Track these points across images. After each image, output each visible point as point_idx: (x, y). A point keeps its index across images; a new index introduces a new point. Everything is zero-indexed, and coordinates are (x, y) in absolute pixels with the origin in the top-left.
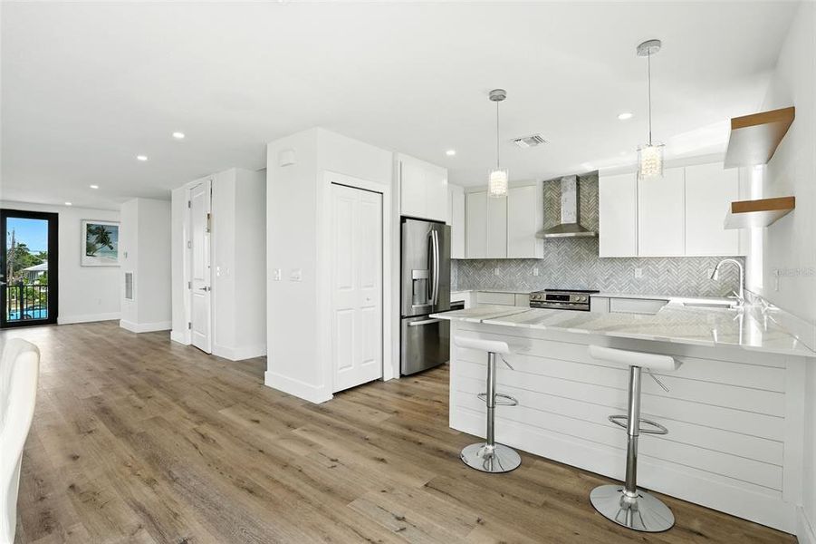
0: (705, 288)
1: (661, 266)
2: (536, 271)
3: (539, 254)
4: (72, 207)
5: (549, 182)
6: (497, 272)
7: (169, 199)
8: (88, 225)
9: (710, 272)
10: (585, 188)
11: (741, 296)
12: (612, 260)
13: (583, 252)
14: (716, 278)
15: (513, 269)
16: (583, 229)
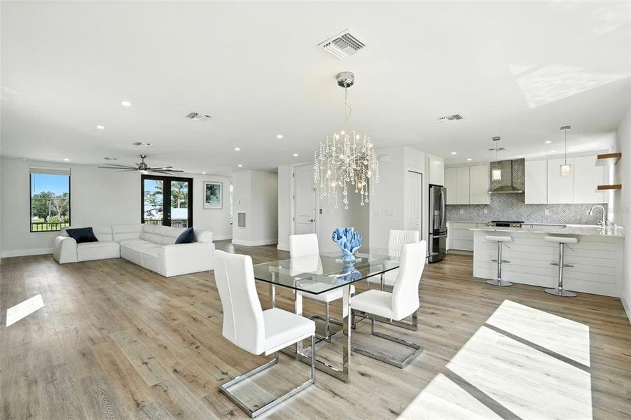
0: (585, 220)
1: (560, 209)
2: (486, 211)
3: (488, 202)
4: (206, 175)
5: (494, 162)
6: (462, 212)
7: (277, 173)
8: (207, 185)
9: (588, 212)
10: (516, 167)
11: (604, 222)
12: (532, 205)
13: (515, 201)
14: (591, 214)
15: (471, 210)
16: (514, 189)
